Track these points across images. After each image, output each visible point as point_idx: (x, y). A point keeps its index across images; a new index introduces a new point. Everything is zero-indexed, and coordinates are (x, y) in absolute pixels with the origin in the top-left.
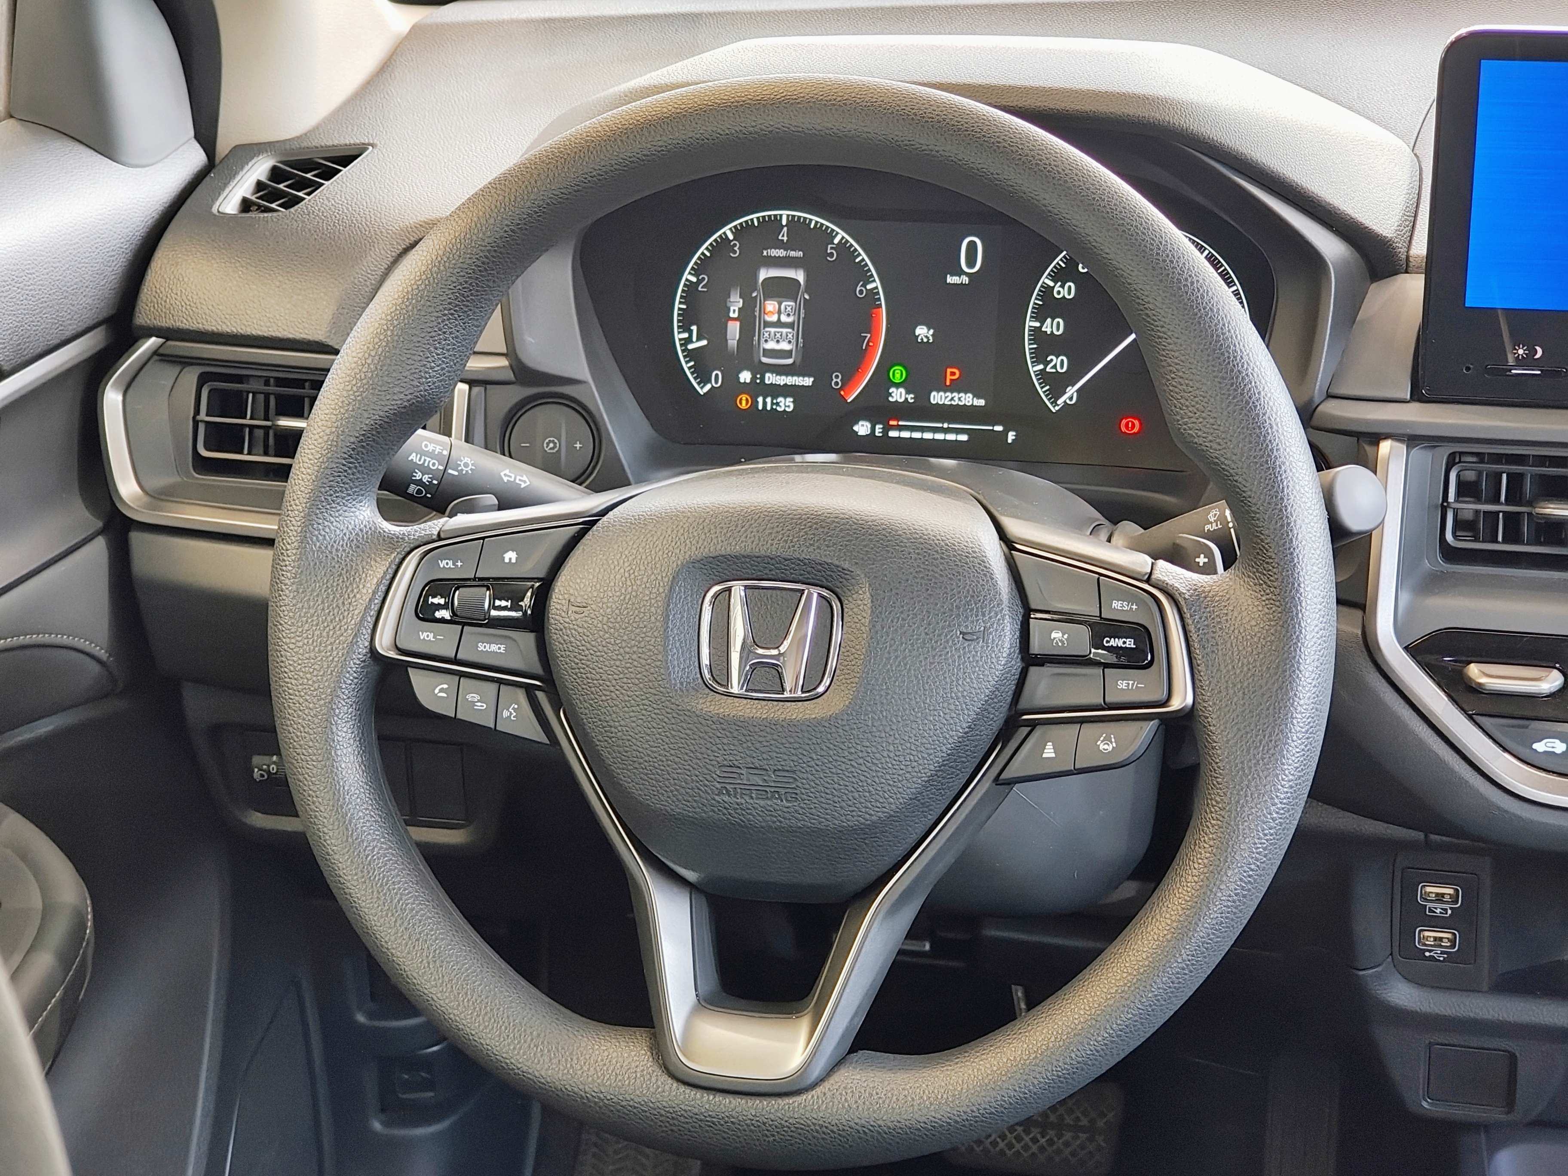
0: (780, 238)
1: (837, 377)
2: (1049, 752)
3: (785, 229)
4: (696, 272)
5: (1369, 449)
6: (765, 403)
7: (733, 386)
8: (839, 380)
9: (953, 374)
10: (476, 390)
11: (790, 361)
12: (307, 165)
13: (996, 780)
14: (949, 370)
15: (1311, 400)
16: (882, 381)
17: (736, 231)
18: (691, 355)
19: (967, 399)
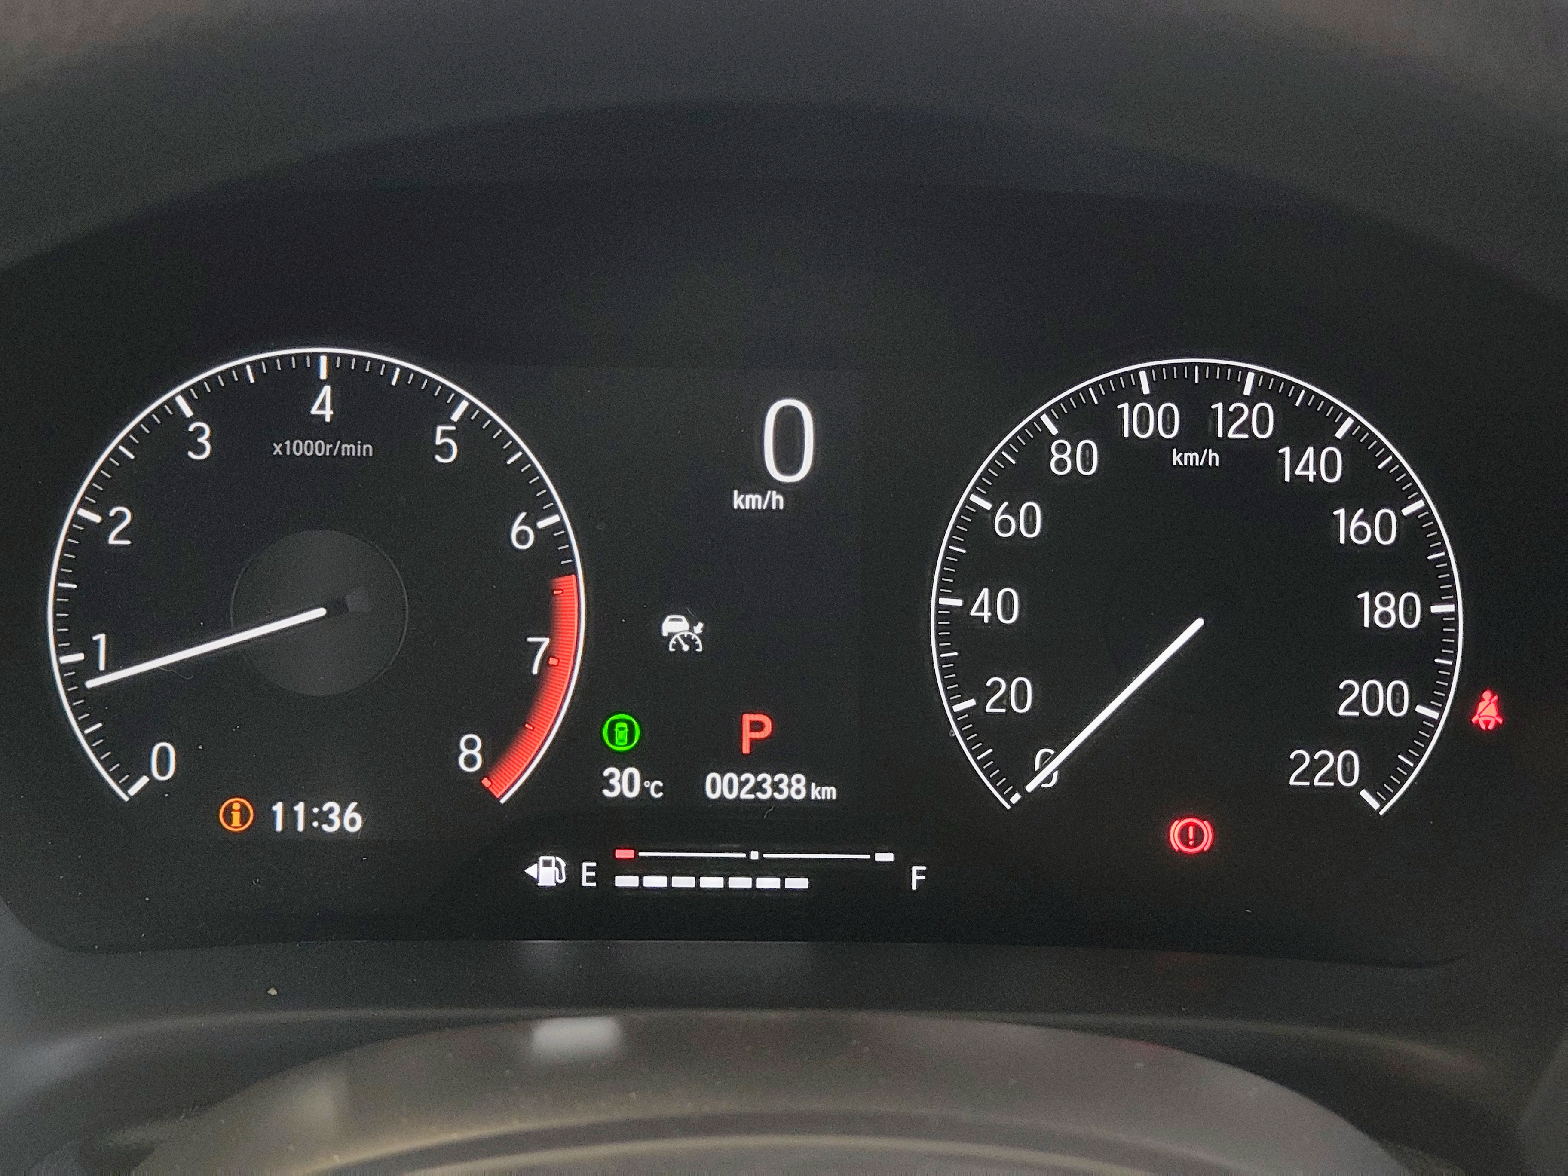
0: (314, 411)
1: (471, 744)
3: (327, 390)
4: (100, 499)
6: (290, 816)
7: (206, 779)
8: (476, 752)
9: (757, 726)
14: (747, 718)
16: (582, 751)
17: (202, 398)
18: (93, 704)
19: (795, 787)
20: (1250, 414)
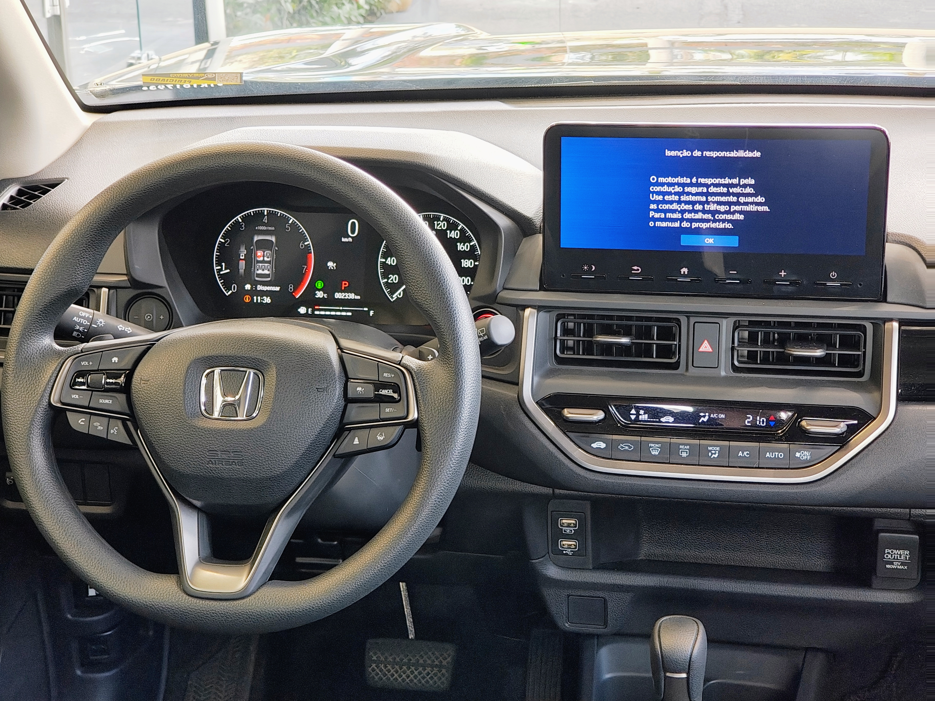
0: (264, 221)
1: (291, 286)
2: (356, 441)
3: (266, 217)
4: (224, 237)
5: (521, 312)
6: (257, 300)
7: (241, 292)
8: (292, 288)
9: (345, 284)
10: (112, 291)
11: (269, 279)
12: (36, 188)
13: (334, 456)
14: (343, 282)
15: (495, 291)
16: (312, 288)
17: (243, 218)
18: (221, 277)
19: (352, 296)
20: (442, 224)
